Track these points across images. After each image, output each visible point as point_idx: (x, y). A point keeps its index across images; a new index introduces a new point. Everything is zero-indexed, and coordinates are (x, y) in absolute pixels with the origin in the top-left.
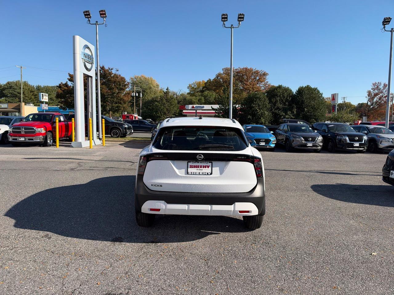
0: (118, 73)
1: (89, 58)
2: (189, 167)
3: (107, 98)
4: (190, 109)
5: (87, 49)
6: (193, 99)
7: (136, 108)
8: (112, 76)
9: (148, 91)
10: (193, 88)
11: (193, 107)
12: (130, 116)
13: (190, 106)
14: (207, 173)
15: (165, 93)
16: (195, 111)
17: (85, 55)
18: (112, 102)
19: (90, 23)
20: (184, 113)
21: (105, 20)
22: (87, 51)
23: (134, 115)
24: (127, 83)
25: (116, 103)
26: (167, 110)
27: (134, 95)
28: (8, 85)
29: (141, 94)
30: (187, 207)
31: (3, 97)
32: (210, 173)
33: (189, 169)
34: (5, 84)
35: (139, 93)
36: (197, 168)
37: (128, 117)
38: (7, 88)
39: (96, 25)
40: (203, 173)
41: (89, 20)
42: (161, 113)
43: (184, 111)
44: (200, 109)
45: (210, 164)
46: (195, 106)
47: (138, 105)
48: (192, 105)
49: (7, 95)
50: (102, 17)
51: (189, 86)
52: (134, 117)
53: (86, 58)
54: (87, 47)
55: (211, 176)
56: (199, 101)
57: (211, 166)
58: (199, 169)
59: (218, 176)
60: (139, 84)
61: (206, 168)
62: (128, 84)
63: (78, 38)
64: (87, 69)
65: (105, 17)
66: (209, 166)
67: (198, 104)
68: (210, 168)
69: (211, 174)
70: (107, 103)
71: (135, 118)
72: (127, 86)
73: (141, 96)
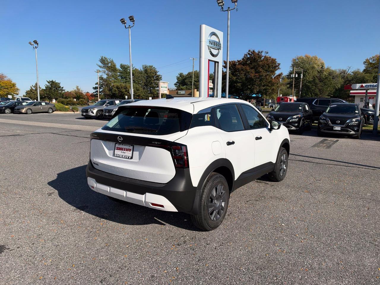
0: (267, 55)
1: (215, 44)
2: (116, 148)
3: (255, 81)
4: (357, 88)
5: (213, 36)
6: (367, 76)
7: (294, 90)
8: (262, 59)
9: (311, 71)
10: (371, 63)
11: (362, 86)
12: (285, 98)
13: (358, 86)
14: (128, 157)
15: (319, 72)
16: (365, 91)
17: (211, 42)
18: (259, 86)
19: (223, 11)
20: (351, 93)
21: (236, 4)
22: (214, 38)
23: (289, 97)
24: (277, 65)
25: (264, 86)
26: (320, 90)
27: (294, 76)
28: (189, 75)
29: (302, 75)
30: (109, 188)
31: (185, 85)
32: (130, 157)
33: (116, 151)
34: (186, 74)
35: (299, 74)
36: (122, 151)
37: (282, 99)
38: (188, 78)
39: (228, 11)
40: (125, 157)
41: (222, 8)
42: (311, 94)
43: (351, 91)
44: (372, 88)
45: (131, 148)
46: (364, 85)
47: (297, 86)
48: (361, 84)
49: (188, 83)
50: (234, 2)
51: (365, 61)
52: (289, 99)
53: (211, 44)
54: (213, 34)
55: (131, 160)
56: (374, 78)
57: (132, 150)
58: (123, 151)
59: (136, 161)
60: (301, 64)
61: (128, 151)
62: (279, 66)
63: (204, 27)
64: (213, 55)
65: (236, 1)
66: (131, 149)
67: (372, 82)
68: (131, 152)
69: (132, 158)
70: (254, 87)
71: (291, 100)
72: (277, 68)
73: (302, 77)
